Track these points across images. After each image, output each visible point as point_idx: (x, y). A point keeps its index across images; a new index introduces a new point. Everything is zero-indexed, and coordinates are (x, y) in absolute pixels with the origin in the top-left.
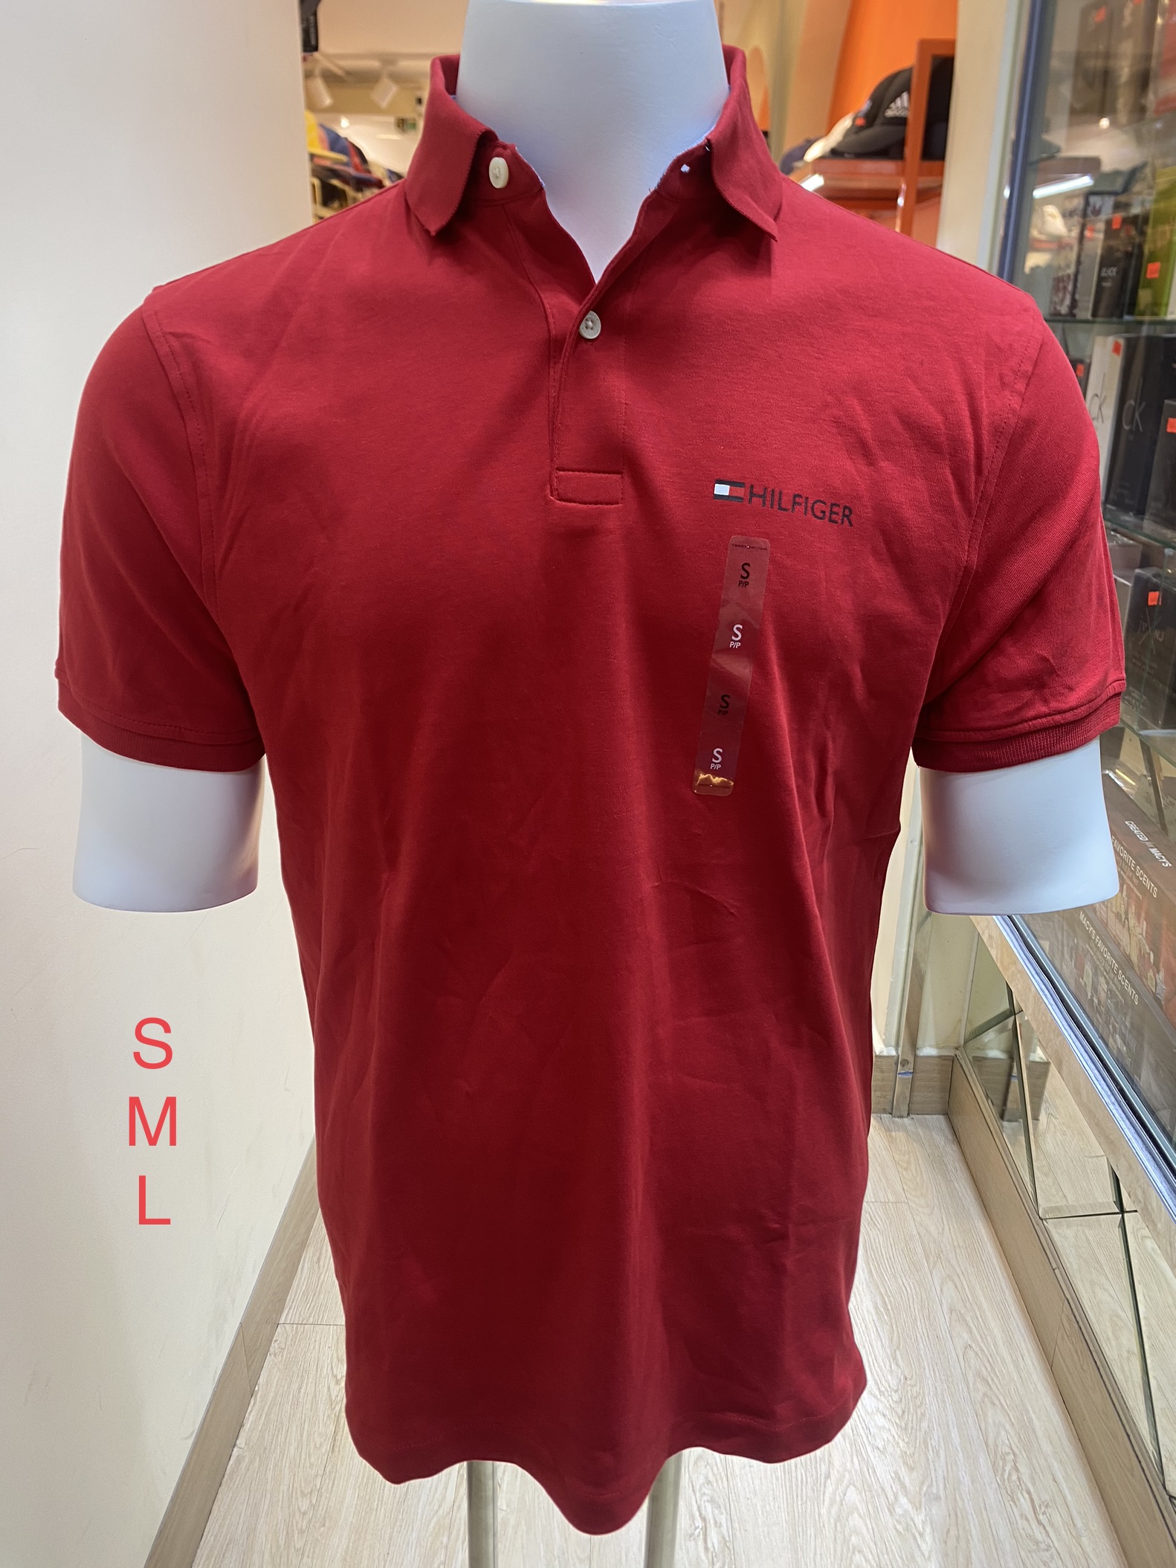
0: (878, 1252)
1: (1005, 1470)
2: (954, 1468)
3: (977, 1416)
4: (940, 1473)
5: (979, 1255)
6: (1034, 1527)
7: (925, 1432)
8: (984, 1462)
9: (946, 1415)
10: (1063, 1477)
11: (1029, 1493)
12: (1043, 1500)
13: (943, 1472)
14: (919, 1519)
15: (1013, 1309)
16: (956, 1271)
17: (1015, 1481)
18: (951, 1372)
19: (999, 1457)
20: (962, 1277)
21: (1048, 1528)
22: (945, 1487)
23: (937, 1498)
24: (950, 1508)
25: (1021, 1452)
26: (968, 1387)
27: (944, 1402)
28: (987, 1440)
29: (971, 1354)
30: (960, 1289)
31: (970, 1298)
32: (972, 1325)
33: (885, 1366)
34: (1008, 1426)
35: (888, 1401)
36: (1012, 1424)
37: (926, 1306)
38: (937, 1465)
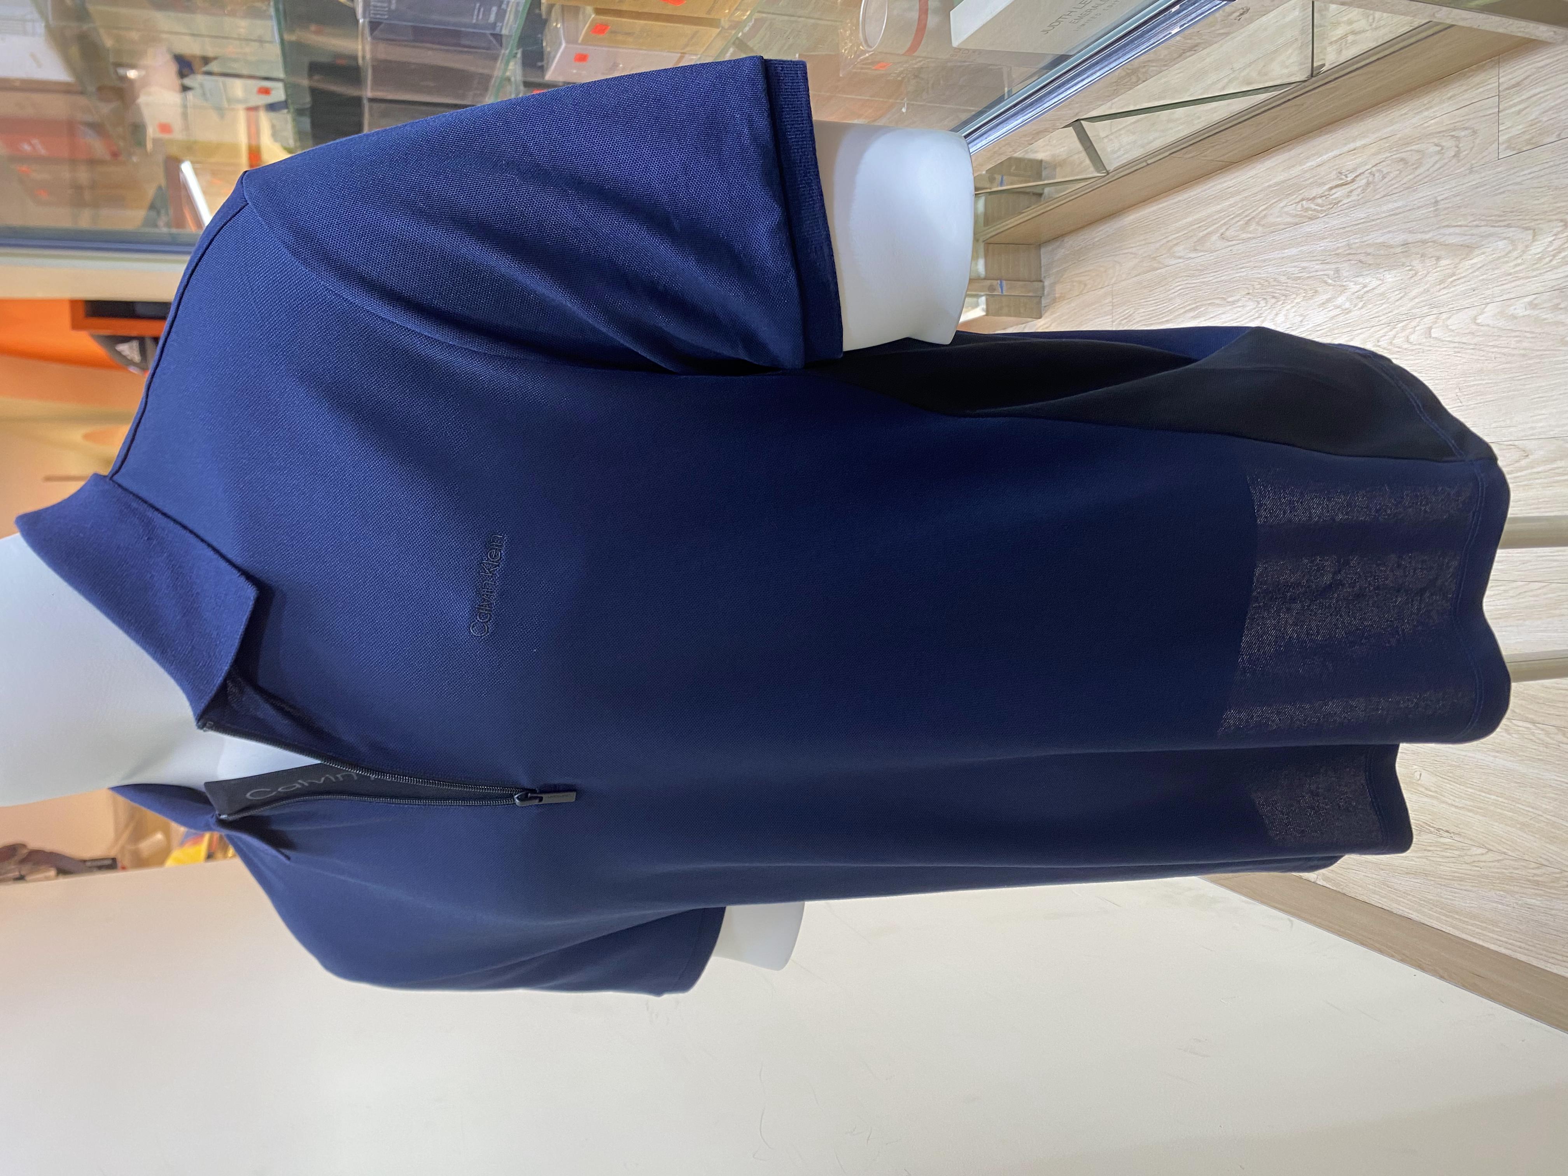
0: (1152, 314)
1: (1315, 210)
2: (1315, 255)
3: (1273, 232)
4: (1317, 267)
5: (1150, 222)
6: (1356, 186)
7: (1288, 279)
8: (1308, 228)
9: (1275, 259)
10: (1319, 158)
11: (1331, 189)
12: (1335, 177)
13: (1317, 264)
14: (1354, 288)
15: (1192, 194)
16: (1163, 244)
17: (1323, 200)
18: (1242, 253)
19: (1306, 214)
20: (1170, 238)
21: (1358, 174)
22: (1328, 263)
23: (1337, 271)
24: (1345, 259)
25: (1301, 194)
26: (1254, 238)
27: (1265, 261)
28: (1293, 224)
29: (1228, 233)
30: (1179, 241)
31: (1185, 232)
32: (1205, 232)
33: (1240, 311)
34: (1282, 205)
35: (1266, 310)
36: (1279, 200)
37: (1193, 272)
38: (1313, 270)
